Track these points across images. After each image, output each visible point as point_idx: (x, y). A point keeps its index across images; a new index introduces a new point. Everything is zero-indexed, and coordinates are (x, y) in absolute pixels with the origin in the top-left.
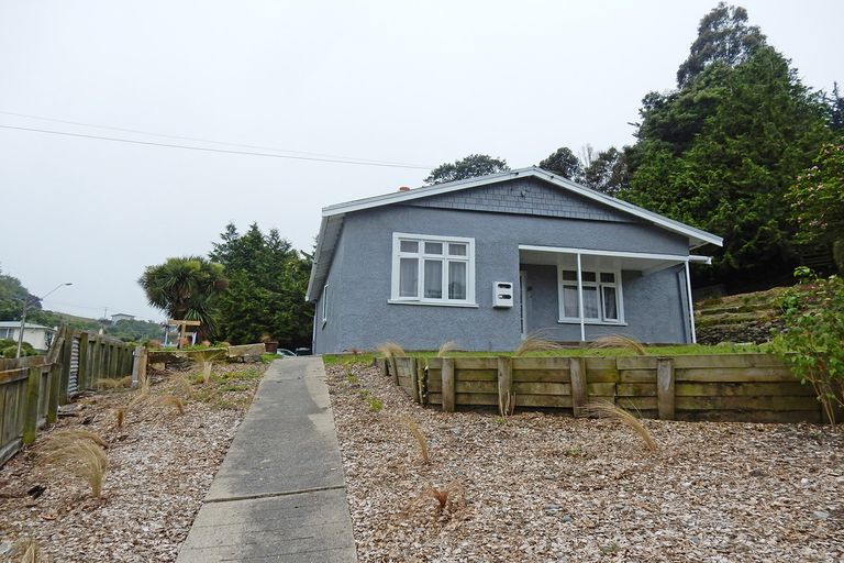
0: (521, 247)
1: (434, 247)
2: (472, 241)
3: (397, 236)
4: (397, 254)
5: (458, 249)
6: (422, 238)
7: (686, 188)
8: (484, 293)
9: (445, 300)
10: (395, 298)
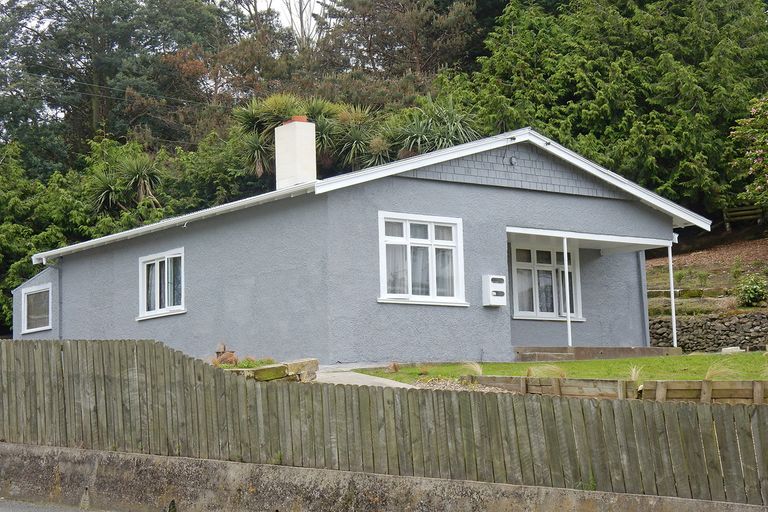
0: (510, 229)
1: (419, 230)
2: (459, 221)
3: (383, 216)
4: (385, 240)
5: (444, 231)
6: (408, 218)
7: (574, 83)
8: (474, 288)
9: (433, 298)
10: (385, 296)
